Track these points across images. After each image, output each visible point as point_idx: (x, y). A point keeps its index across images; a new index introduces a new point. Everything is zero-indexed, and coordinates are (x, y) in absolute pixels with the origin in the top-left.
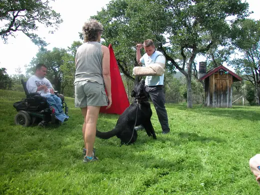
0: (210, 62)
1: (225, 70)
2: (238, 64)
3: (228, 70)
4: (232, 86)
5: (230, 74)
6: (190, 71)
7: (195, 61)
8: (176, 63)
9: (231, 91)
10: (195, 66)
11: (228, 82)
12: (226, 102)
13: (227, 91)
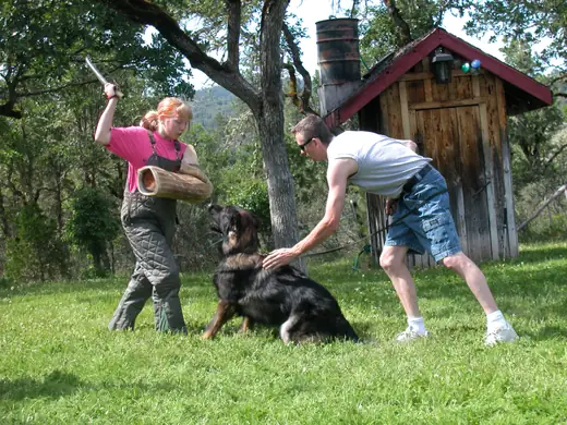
0: (371, 17)
1: (460, 51)
2: (519, 19)
3: (477, 53)
4: (505, 138)
5: (490, 71)
6: (271, 78)
7: (290, 22)
8: (185, 35)
9: (506, 165)
10: (295, 51)
11: (482, 116)
12: (484, 228)
13: (483, 167)
